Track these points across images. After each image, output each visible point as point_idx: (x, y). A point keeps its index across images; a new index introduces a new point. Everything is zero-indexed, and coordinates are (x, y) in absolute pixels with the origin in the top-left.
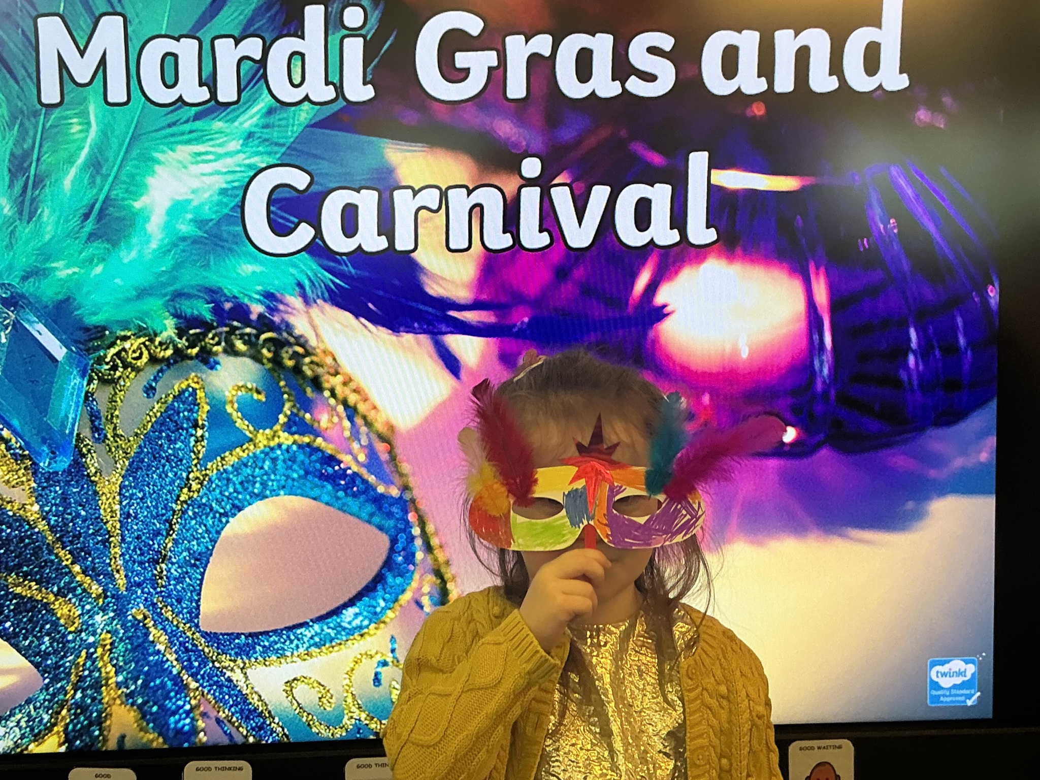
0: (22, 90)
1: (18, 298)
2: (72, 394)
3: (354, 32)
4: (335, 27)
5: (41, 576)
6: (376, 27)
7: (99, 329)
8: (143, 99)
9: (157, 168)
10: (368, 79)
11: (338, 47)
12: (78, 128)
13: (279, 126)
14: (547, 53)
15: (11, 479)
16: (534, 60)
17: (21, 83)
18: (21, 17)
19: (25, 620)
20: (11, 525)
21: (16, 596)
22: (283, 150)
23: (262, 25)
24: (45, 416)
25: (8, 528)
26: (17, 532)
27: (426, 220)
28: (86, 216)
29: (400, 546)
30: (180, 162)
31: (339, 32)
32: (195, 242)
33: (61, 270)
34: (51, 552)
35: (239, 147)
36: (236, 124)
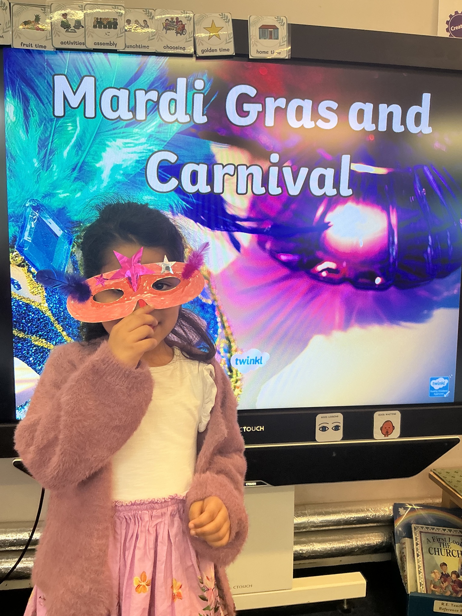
0: (46, 109)
1: (40, 206)
2: (65, 252)
3: (199, 91)
4: (191, 88)
5: (48, 337)
6: (209, 90)
7: (78, 222)
8: (102, 116)
9: (107, 149)
10: (204, 113)
11: (192, 97)
12: (72, 128)
13: (164, 132)
14: (284, 107)
15: (34, 291)
16: (278, 110)
17: (45, 105)
18: (47, 75)
19: (39, 357)
20: (34, 312)
21: (35, 346)
22: (165, 143)
23: (158, 85)
24: (52, 262)
25: (33, 314)
26: (37, 316)
27: (228, 179)
28: (74, 169)
29: (211, 326)
30: (118, 146)
31: (192, 90)
32: (123, 184)
33: (60, 194)
34: (52, 325)
35: (145, 141)
36: (145, 130)
